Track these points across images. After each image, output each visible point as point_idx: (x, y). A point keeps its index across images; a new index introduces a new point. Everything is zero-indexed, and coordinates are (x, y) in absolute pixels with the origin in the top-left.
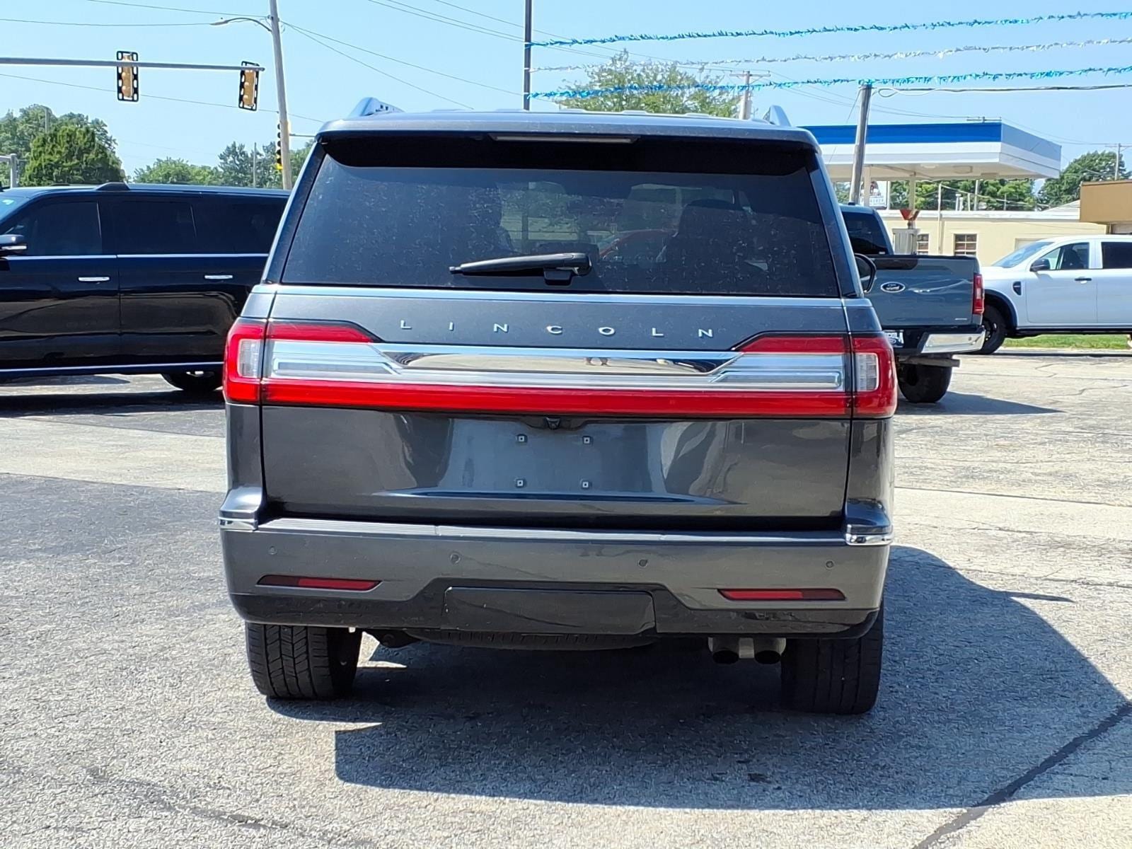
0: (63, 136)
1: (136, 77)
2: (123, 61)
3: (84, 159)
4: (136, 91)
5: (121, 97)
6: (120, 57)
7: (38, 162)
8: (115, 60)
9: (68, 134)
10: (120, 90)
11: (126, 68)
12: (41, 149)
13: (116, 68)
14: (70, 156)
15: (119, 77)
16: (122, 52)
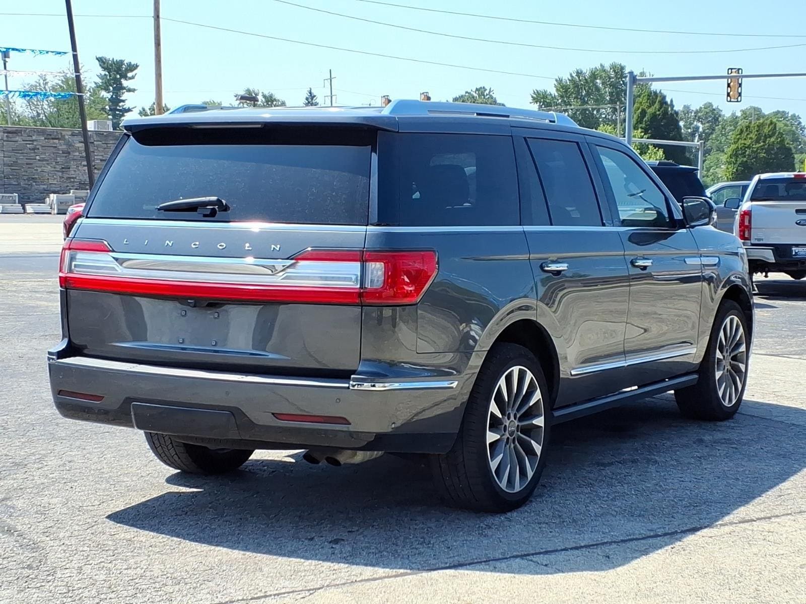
0: (754, 127)
1: (740, 85)
2: (732, 74)
3: (767, 142)
4: (740, 95)
5: (729, 100)
6: (730, 72)
7: (737, 145)
8: (727, 75)
9: (757, 126)
10: (728, 95)
11: (733, 79)
12: (738, 137)
13: (726, 80)
14: (757, 141)
15: (729, 85)
16: (732, 69)
